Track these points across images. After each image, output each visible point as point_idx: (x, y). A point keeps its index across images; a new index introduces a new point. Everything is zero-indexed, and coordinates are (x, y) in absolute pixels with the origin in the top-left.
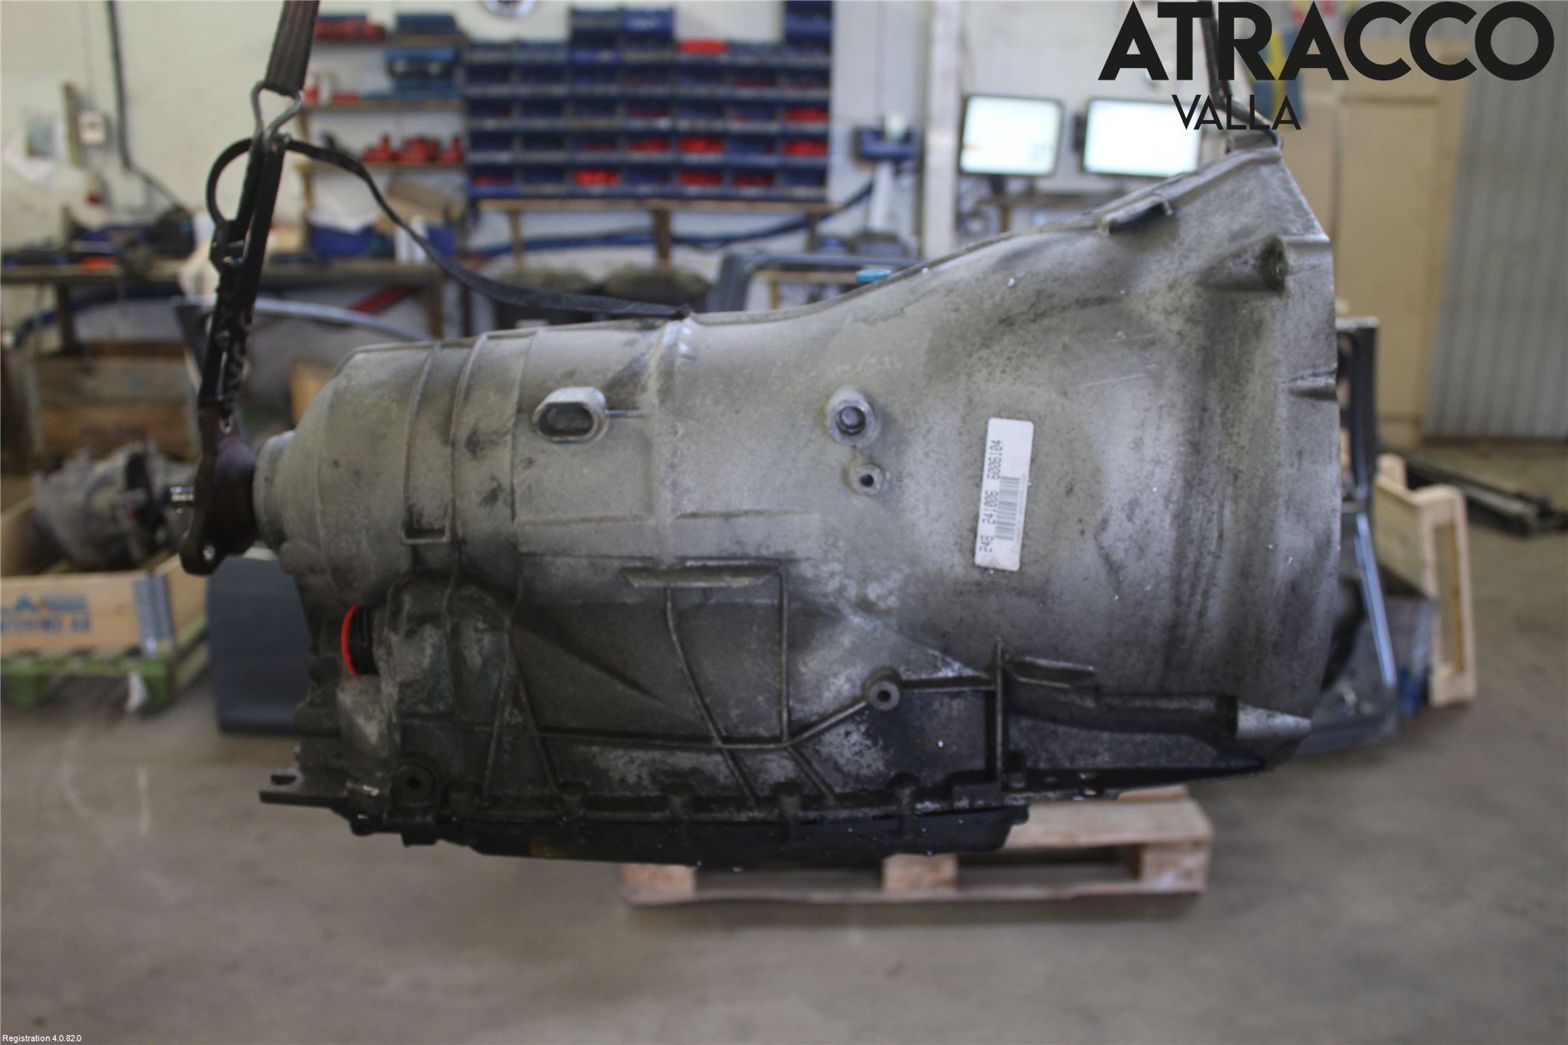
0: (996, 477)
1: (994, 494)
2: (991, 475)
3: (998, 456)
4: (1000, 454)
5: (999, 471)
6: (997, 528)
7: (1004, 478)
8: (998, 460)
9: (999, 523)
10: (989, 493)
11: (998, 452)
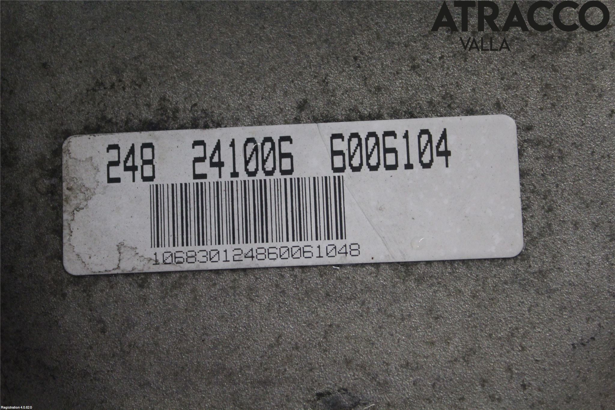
0: (338, 161)
1: (286, 164)
2: (340, 145)
3: (403, 161)
4: (409, 166)
5: (356, 169)
6: (185, 187)
7: (339, 184)
8: (391, 159)
9: (200, 191)
10: (286, 147)
11: (414, 159)
